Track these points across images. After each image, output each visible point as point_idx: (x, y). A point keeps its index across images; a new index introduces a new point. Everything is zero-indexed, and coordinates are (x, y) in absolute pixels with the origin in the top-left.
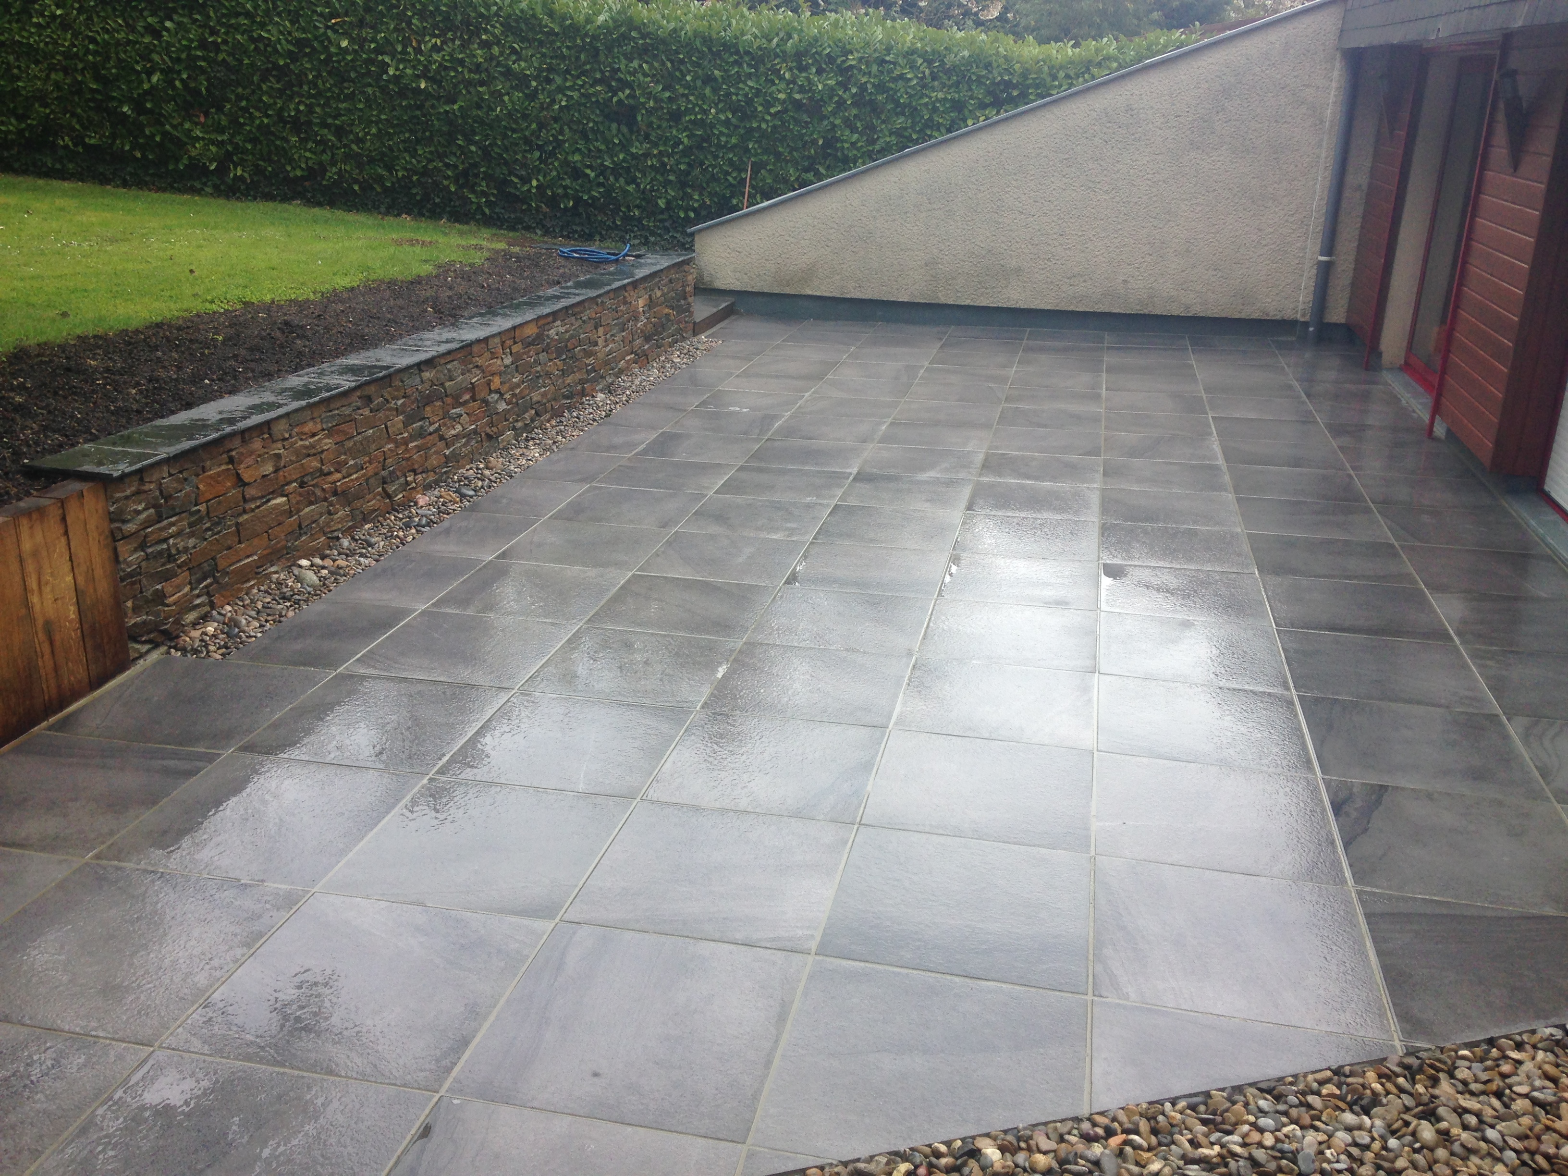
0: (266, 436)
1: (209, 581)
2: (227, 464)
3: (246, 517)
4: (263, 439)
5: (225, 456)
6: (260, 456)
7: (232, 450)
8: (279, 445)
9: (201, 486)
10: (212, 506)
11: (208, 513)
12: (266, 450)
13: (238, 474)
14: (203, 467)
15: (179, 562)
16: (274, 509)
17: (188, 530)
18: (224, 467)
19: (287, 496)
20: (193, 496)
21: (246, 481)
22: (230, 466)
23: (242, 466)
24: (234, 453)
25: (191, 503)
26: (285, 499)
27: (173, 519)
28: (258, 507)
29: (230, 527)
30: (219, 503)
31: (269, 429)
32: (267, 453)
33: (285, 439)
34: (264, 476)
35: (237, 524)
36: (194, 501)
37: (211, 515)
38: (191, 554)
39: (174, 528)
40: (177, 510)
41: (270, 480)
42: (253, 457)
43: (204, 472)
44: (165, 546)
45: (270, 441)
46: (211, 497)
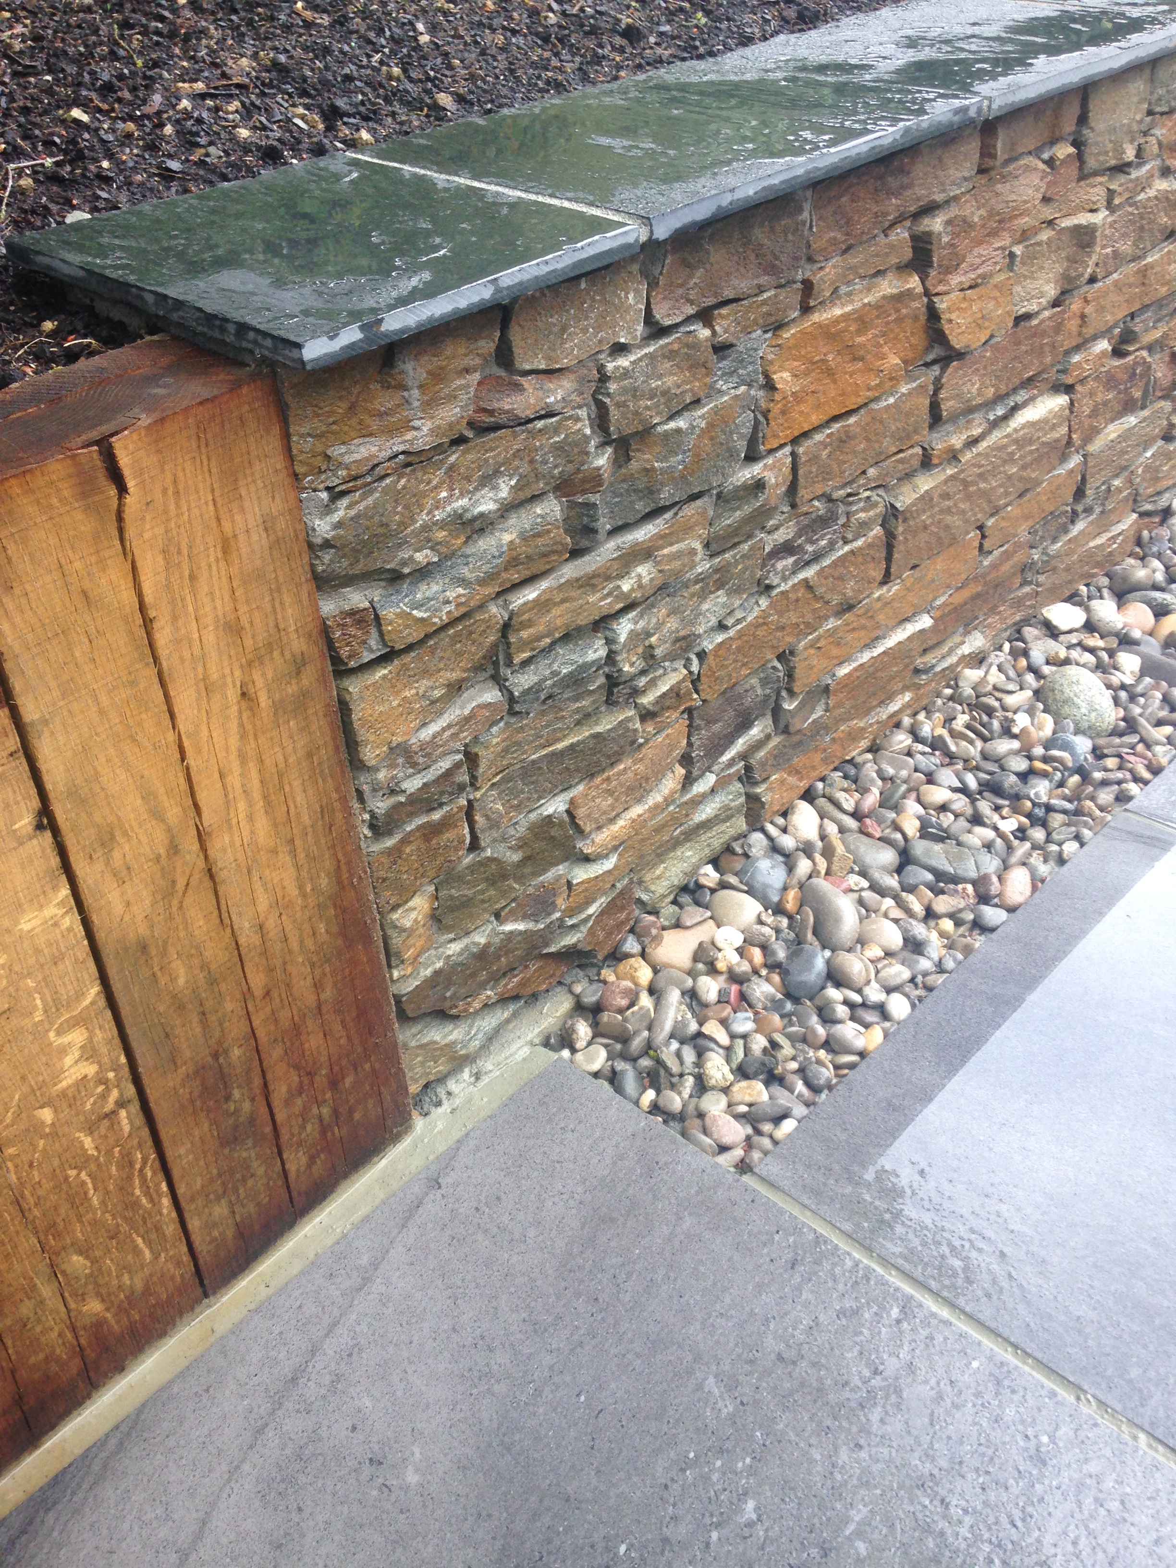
0: (1064, 150)
1: (756, 732)
2: (903, 268)
3: (925, 483)
4: (1050, 162)
5: (901, 234)
6: (1024, 236)
7: (930, 209)
8: (1096, 192)
9: (783, 378)
10: (814, 459)
11: (793, 489)
12: (1048, 213)
13: (933, 315)
14: (808, 286)
15: (647, 700)
16: (1020, 443)
17: (703, 567)
18: (888, 286)
19: (1069, 389)
20: (745, 421)
21: (957, 343)
22: (914, 282)
23: (955, 280)
24: (936, 224)
25: (732, 454)
26: (1062, 400)
27: (642, 534)
28: (974, 442)
29: (864, 526)
30: (843, 441)
31: (1083, 119)
32: (1051, 223)
33: (1122, 168)
34: (1020, 319)
35: (892, 513)
36: (741, 446)
37: (804, 493)
38: (702, 655)
39: (644, 571)
40: (665, 495)
41: (1038, 333)
42: (1005, 240)
43: (806, 309)
44: (596, 651)
45: (1073, 171)
46: (816, 419)
